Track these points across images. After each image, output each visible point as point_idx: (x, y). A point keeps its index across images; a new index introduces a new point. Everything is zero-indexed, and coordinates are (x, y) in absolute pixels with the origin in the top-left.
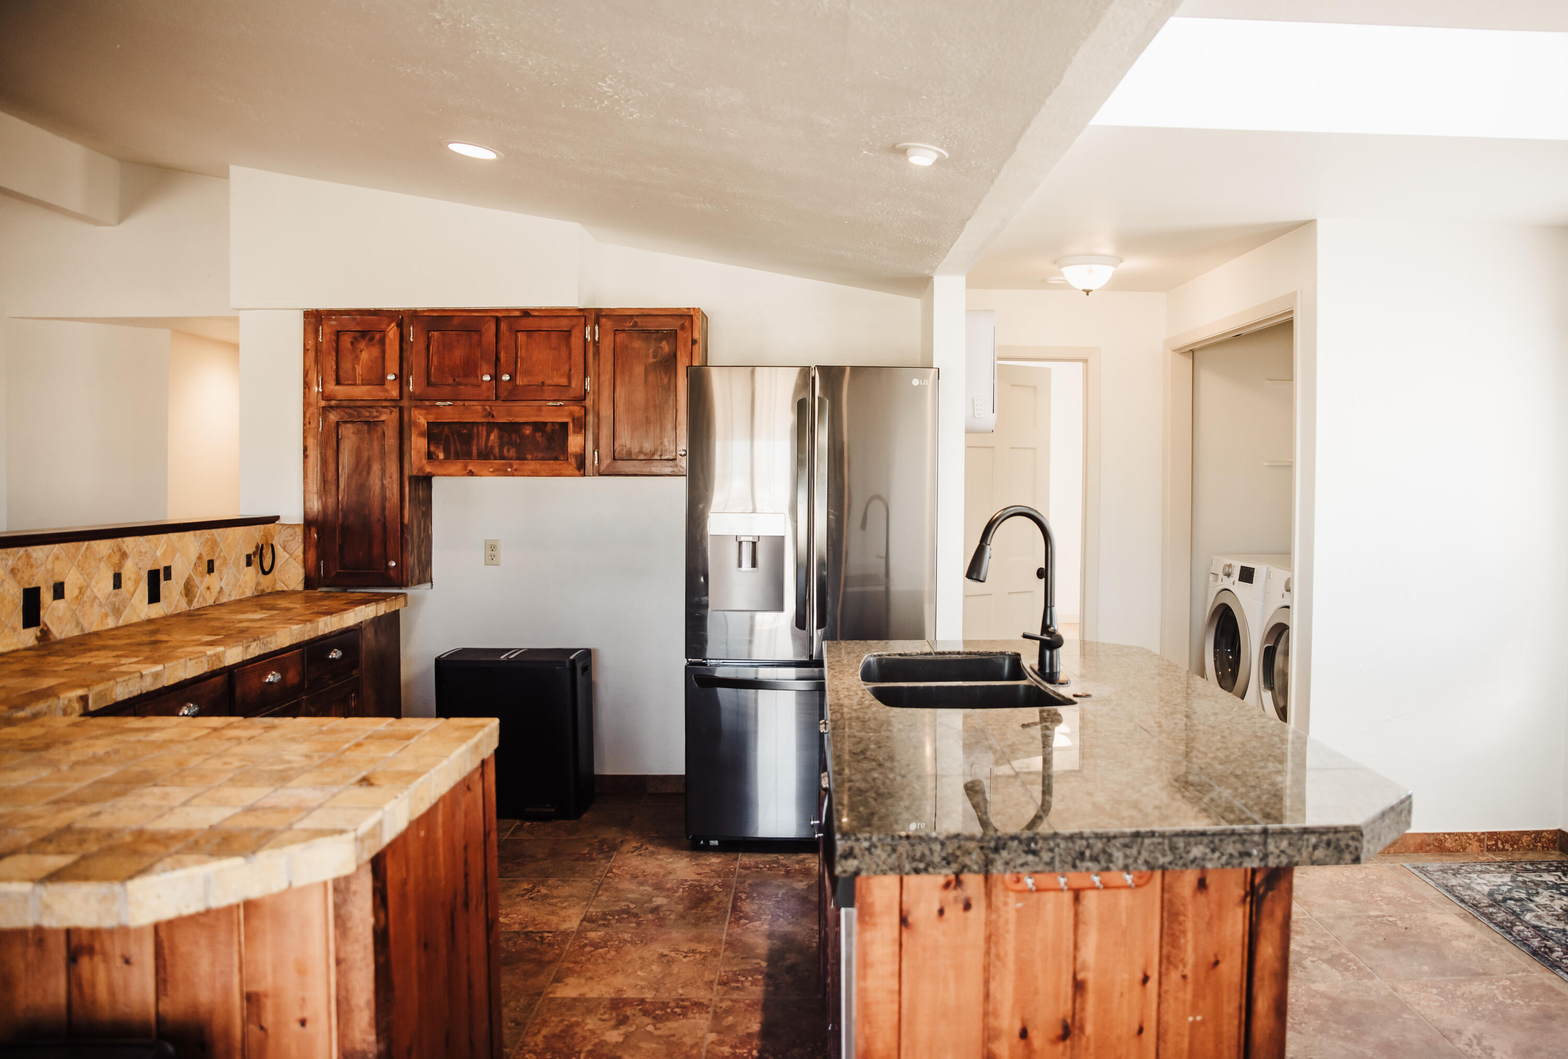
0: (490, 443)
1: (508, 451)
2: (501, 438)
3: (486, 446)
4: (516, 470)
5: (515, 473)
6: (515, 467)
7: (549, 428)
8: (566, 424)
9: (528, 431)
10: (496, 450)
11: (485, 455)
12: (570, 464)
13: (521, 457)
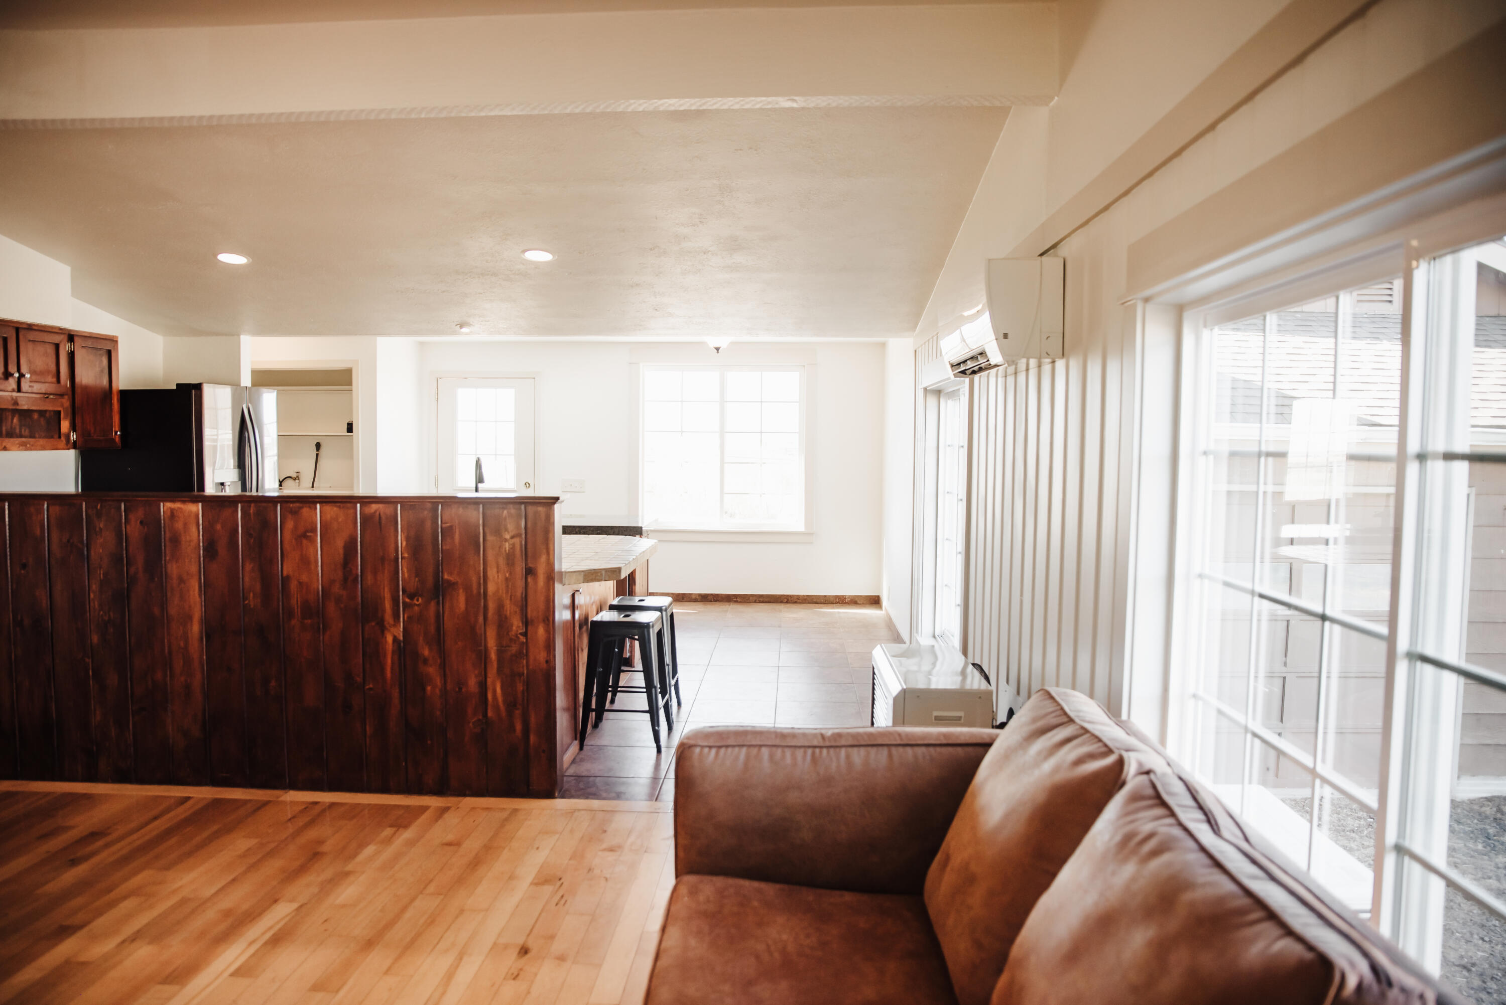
0: (14, 424)
1: (25, 430)
2: (20, 420)
3: (11, 427)
4: (32, 445)
5: (33, 448)
6: (32, 443)
7: (48, 415)
8: (59, 412)
9: (36, 416)
10: (18, 431)
11: (10, 435)
12: (62, 441)
13: (32, 436)
